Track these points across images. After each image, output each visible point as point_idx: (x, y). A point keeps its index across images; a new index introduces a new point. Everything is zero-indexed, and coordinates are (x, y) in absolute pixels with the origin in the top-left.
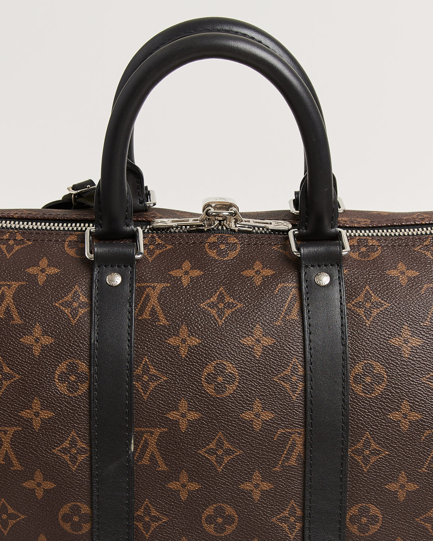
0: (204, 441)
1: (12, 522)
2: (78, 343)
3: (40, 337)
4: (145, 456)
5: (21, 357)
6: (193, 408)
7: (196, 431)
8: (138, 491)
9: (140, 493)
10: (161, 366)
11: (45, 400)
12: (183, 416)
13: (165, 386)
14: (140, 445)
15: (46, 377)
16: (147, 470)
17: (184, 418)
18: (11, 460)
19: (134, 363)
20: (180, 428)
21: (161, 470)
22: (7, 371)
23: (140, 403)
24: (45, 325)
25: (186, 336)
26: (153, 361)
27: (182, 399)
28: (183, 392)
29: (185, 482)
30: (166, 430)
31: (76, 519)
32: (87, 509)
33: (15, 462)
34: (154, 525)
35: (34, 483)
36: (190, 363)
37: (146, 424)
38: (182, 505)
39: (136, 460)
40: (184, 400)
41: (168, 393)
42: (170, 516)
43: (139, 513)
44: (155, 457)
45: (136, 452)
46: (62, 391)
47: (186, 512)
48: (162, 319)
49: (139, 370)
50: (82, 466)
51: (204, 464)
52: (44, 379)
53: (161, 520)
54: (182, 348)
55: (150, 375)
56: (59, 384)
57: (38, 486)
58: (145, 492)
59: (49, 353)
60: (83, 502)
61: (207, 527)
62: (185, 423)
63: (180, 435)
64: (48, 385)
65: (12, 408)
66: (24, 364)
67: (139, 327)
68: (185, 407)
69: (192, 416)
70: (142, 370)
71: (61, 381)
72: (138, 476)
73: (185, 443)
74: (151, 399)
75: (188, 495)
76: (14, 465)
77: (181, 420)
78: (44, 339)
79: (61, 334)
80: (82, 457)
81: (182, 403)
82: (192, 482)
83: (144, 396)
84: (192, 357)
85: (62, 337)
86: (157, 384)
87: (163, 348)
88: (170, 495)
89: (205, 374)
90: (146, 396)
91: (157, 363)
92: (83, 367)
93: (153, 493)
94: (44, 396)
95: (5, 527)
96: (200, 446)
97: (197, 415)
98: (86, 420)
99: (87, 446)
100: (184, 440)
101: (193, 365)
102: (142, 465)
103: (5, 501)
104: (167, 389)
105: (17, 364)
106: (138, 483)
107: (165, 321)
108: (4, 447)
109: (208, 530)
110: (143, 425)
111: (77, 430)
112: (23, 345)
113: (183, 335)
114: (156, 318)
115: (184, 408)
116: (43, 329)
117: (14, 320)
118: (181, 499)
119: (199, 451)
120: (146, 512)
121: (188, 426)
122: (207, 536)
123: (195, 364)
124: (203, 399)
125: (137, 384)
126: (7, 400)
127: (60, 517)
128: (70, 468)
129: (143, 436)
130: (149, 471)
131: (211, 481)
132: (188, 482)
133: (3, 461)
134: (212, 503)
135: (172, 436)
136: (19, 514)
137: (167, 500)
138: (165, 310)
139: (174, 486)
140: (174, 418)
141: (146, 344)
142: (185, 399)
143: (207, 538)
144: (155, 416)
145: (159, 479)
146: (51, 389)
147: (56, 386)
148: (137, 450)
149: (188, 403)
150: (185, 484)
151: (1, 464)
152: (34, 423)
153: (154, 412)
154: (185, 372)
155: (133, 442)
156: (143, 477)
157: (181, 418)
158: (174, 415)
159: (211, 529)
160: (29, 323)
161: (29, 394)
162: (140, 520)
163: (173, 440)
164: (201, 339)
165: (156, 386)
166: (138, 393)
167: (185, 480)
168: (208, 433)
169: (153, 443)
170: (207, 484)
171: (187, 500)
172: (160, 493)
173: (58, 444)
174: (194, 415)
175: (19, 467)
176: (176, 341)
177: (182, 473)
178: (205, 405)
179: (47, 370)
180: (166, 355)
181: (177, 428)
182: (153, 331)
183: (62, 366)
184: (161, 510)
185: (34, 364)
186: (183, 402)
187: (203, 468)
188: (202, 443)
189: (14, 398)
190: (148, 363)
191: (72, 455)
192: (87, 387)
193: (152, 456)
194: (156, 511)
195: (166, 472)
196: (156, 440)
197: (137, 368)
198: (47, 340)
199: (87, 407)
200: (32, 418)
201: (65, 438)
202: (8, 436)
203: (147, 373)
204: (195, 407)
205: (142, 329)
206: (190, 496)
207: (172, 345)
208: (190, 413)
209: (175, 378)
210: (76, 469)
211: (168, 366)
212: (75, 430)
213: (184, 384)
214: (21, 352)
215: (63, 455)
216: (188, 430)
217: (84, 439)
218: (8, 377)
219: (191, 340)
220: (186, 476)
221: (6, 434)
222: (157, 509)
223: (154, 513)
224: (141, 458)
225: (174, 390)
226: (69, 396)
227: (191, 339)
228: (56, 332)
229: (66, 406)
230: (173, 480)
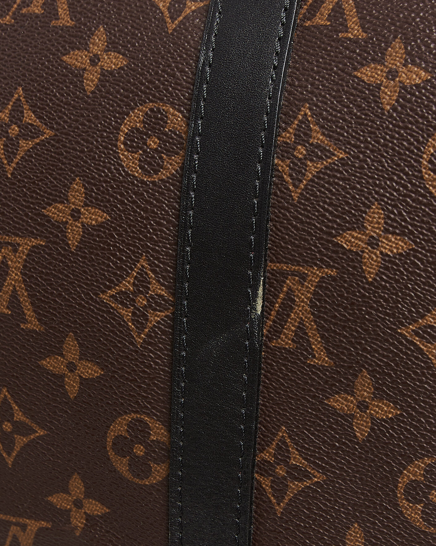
0: (414, 305)
1: (21, 441)
2: (173, 70)
3: (100, 55)
4: (286, 329)
5: (59, 93)
6: (396, 228)
7: (397, 281)
8: (266, 406)
9: (271, 412)
10: (337, 126)
11: (95, 185)
12: (373, 243)
13: (341, 173)
14: (277, 302)
15: (102, 136)
16: (289, 361)
17: (374, 248)
18: (22, 308)
19: (281, 118)
20: (363, 271)
21: (317, 363)
22: (30, 119)
23: (283, 208)
24: (114, 30)
25: (398, 64)
26: (321, 114)
27: (373, 204)
28: (377, 189)
29: (365, 398)
30: (333, 273)
31: (139, 450)
32: (162, 433)
33: (29, 313)
34: (295, 487)
35: (63, 362)
36: (401, 124)
37: (292, 255)
38: (357, 451)
39: (267, 337)
40: (377, 208)
41: (344, 188)
42: (328, 471)
43: (266, 456)
44: (306, 334)
45: (267, 318)
46: (129, 168)
47: (364, 468)
48: (353, 26)
49: (289, 132)
50: (156, 337)
51: (410, 360)
52: (97, 141)
53: (310, 479)
54: (386, 90)
55: (312, 144)
56: (126, 153)
57: (71, 371)
58: (281, 409)
59: (114, 88)
60: (156, 415)
61: (406, 508)
62: (375, 261)
63: (364, 288)
64: (104, 154)
65: (32, 197)
66: (64, 108)
67: (303, 42)
68: (379, 223)
69: (391, 246)
70: (295, 135)
71: (131, 147)
72: (269, 372)
73: (372, 307)
74: (308, 199)
75: (372, 429)
76: (26, 320)
77: (367, 254)
78: (108, 58)
79: (142, 50)
80: (156, 315)
81: (374, 213)
82: (381, 400)
83: (293, 192)
84: (407, 111)
85: (143, 55)
86: (323, 166)
87: (346, 88)
88: (332, 423)
89: (430, 151)
90: (296, 193)
91: (329, 121)
92: (177, 120)
93: (296, 415)
94: (94, 178)
95: (9, 449)
96: (406, 318)
97: (403, 244)
98: (170, 235)
99: (170, 292)
100: (372, 300)
101: (406, 128)
102: (279, 348)
103: (9, 393)
104: (343, 179)
105: (51, 108)
106: (267, 388)
107: (358, 31)
108: (10, 279)
109: (409, 515)
110: (285, 258)
111: (152, 256)
112: (66, 68)
113: (392, 62)
114: (342, 24)
115: (376, 226)
116: (110, 39)
117: (58, 19)
118: (355, 436)
119: (400, 329)
120: (280, 454)
121: (381, 267)
122: (406, 528)
123: (410, 126)
124: (421, 209)
125: (282, 164)
126: (23, 181)
127: (109, 443)
128: (133, 337)
129: (285, 282)
130: (292, 363)
131: (424, 402)
132: (373, 400)
133: (8, 308)
134: (421, 454)
135: (345, 288)
136: (34, 426)
137: (325, 435)
138: (364, 8)
139: (342, 404)
140: (352, 246)
141: (312, 77)
142: (381, 204)
143: (405, 532)
144: (312, 239)
145: (312, 385)
146: (110, 163)
147: (119, 157)
148: (270, 315)
149: (385, 214)
150: (367, 402)
151: (4, 314)
152: (69, 233)
153: (311, 229)
154: (387, 142)
155: (260, 292)
156: (279, 376)
157: (367, 248)
158: (353, 240)
159: (416, 513)
160: (85, 25)
161: (65, 170)
162: (268, 473)
163: (347, 299)
164: (430, 72)
165: (320, 172)
166: (282, 184)
167: (365, 394)
168: (424, 289)
169: (303, 301)
170: (414, 409)
171: (369, 441)
172: (311, 417)
173: (111, 281)
174: (397, 244)
175: (35, 324)
176: (376, 73)
177: (362, 376)
178: (423, 222)
179: (105, 121)
180: (351, 103)
181: (358, 272)
182: (330, 51)
183: (135, 116)
184: (311, 456)
185: (82, 109)
186: (376, 210)
187: (408, 369)
188: (410, 311)
189: (37, 177)
190: (309, 119)
191: (139, 310)
192: (179, 163)
193: (301, 331)
194: (301, 455)
195: (327, 370)
196: (311, 293)
197: (285, 130)
198: (114, 61)
199: (174, 208)
200: (67, 222)
201: (128, 272)
202: (19, 257)
203: (303, 140)
204: (401, 225)
205: (307, 46)
206: (375, 433)
207: (365, 83)
208: (387, 239)
209: (364, 156)
210: (144, 340)
211: (351, 127)
212: (146, 256)
213: (382, 171)
214: (62, 83)
215: (120, 308)
216: (381, 278)
217: (164, 278)
218: (31, 132)
219: (409, 73)
220: (369, 384)
221: (15, 251)
222: (304, 453)
223: (297, 459)
224: (276, 331)
225: (358, 183)
226: (143, 182)
227: (408, 71)
228: (133, 45)
229: (134, 202)
230: (341, 390)
